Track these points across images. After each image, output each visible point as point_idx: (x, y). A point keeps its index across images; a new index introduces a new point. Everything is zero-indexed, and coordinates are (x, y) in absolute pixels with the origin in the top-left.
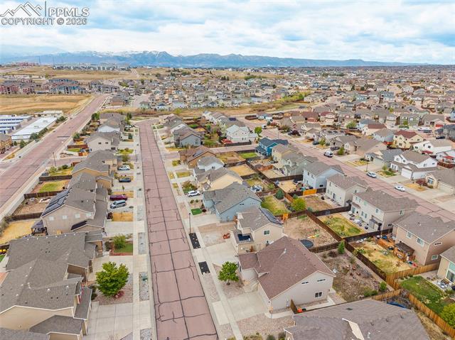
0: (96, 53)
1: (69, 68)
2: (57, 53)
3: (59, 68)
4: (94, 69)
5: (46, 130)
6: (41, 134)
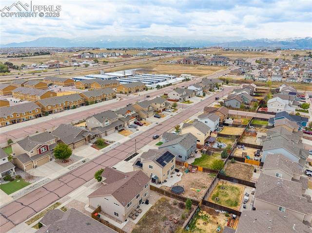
0: (267, 40)
1: (233, 50)
2: (240, 40)
3: (227, 50)
4: (249, 50)
5: (170, 84)
6: (164, 86)
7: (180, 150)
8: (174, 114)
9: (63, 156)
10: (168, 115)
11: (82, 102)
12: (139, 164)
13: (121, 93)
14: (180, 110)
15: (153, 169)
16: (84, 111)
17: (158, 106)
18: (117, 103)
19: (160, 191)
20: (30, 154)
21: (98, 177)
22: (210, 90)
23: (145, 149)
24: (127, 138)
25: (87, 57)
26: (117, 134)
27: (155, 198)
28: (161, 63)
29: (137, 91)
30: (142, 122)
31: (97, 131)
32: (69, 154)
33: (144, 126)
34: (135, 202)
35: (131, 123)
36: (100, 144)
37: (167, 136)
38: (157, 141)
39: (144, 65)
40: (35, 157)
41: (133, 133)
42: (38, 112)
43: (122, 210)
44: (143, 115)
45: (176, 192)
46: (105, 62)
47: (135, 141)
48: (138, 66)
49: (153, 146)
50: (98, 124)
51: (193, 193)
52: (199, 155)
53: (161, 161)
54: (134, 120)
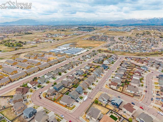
5: (82, 53)
6: (80, 54)
7: (80, 73)
8: (81, 65)
9: (60, 74)
10: (79, 65)
11: (58, 62)
12: (73, 75)
13: (67, 58)
14: (83, 63)
15: (75, 76)
16: (59, 65)
17: (77, 63)
18: (67, 62)
19: (76, 79)
20: (55, 74)
21: (67, 77)
22: (93, 56)
23: (74, 73)
24: (70, 71)
25: (50, 37)
26: (68, 70)
27: (75, 80)
28: (80, 39)
29: (72, 57)
30: (73, 67)
31: (64, 70)
32: (61, 74)
33: (74, 68)
34: (73, 80)
35: (71, 68)
36: (65, 72)
37: (78, 71)
38: (76, 72)
39: (74, 41)
40: (56, 75)
41: (71, 70)
42: (49, 65)
43: (71, 80)
44: (73, 65)
45: (79, 79)
46: (58, 40)
47: (72, 72)
48: (71, 42)
49: (75, 72)
50: (64, 68)
51: (81, 79)
52: (84, 74)
53: (76, 75)
54: (71, 67)
